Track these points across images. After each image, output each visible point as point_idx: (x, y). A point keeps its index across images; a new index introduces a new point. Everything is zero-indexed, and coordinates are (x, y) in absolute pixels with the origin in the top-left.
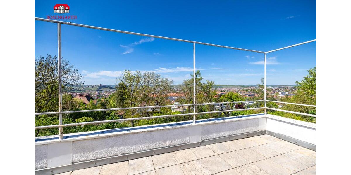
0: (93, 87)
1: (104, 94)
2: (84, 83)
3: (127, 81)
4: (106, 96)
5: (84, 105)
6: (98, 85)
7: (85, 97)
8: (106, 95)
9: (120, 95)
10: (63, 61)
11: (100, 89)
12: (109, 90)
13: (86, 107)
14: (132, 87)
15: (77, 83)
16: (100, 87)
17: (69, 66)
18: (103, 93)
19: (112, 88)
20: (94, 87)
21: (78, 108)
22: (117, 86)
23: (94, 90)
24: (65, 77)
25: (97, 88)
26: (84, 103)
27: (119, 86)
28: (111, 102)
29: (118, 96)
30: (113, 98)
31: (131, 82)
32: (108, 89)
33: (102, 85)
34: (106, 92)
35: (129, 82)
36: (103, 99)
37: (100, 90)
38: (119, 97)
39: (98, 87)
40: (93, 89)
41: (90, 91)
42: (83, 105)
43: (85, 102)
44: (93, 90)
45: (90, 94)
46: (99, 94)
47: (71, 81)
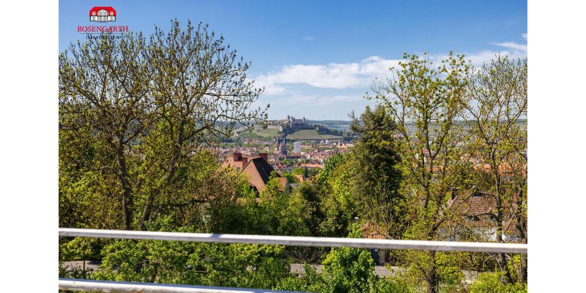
0: (265, 127)
1: (302, 153)
2: (266, 112)
3: (406, 103)
4: (308, 161)
5: (253, 193)
6: (282, 121)
7: (252, 164)
8: (309, 157)
9: (370, 160)
10: (207, 38)
11: (289, 137)
12: (318, 141)
13: (258, 200)
14: (430, 128)
15: (247, 112)
16: (288, 126)
17: (224, 52)
18: (297, 149)
19: (328, 132)
20: (269, 127)
21: (235, 200)
22: (356, 122)
23: (270, 139)
24: (213, 92)
25: (279, 133)
26: (251, 187)
27: (362, 125)
28: (335, 187)
29: (363, 165)
30: (341, 171)
31: (425, 108)
32: (314, 135)
33: (294, 120)
34: (306, 147)
35: (420, 108)
36: (298, 172)
37: (289, 140)
38: (366, 168)
39: (281, 129)
40: (265, 135)
41: (257, 142)
42: (249, 191)
43: (254, 183)
44: (265, 140)
45: (266, 155)
46: (285, 153)
47: (230, 106)
